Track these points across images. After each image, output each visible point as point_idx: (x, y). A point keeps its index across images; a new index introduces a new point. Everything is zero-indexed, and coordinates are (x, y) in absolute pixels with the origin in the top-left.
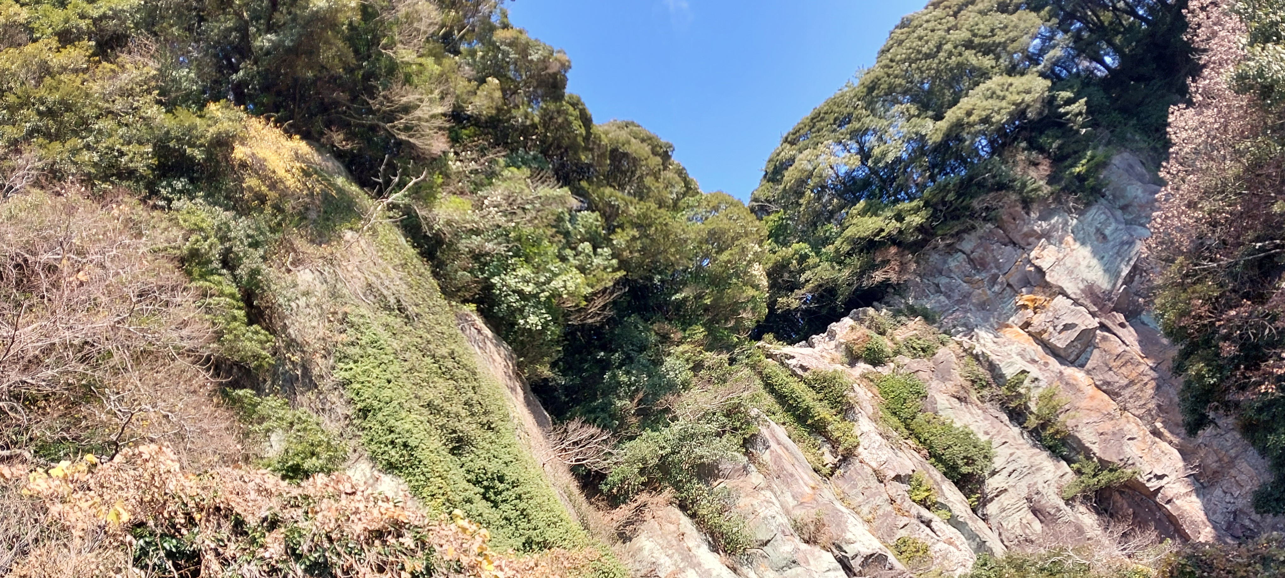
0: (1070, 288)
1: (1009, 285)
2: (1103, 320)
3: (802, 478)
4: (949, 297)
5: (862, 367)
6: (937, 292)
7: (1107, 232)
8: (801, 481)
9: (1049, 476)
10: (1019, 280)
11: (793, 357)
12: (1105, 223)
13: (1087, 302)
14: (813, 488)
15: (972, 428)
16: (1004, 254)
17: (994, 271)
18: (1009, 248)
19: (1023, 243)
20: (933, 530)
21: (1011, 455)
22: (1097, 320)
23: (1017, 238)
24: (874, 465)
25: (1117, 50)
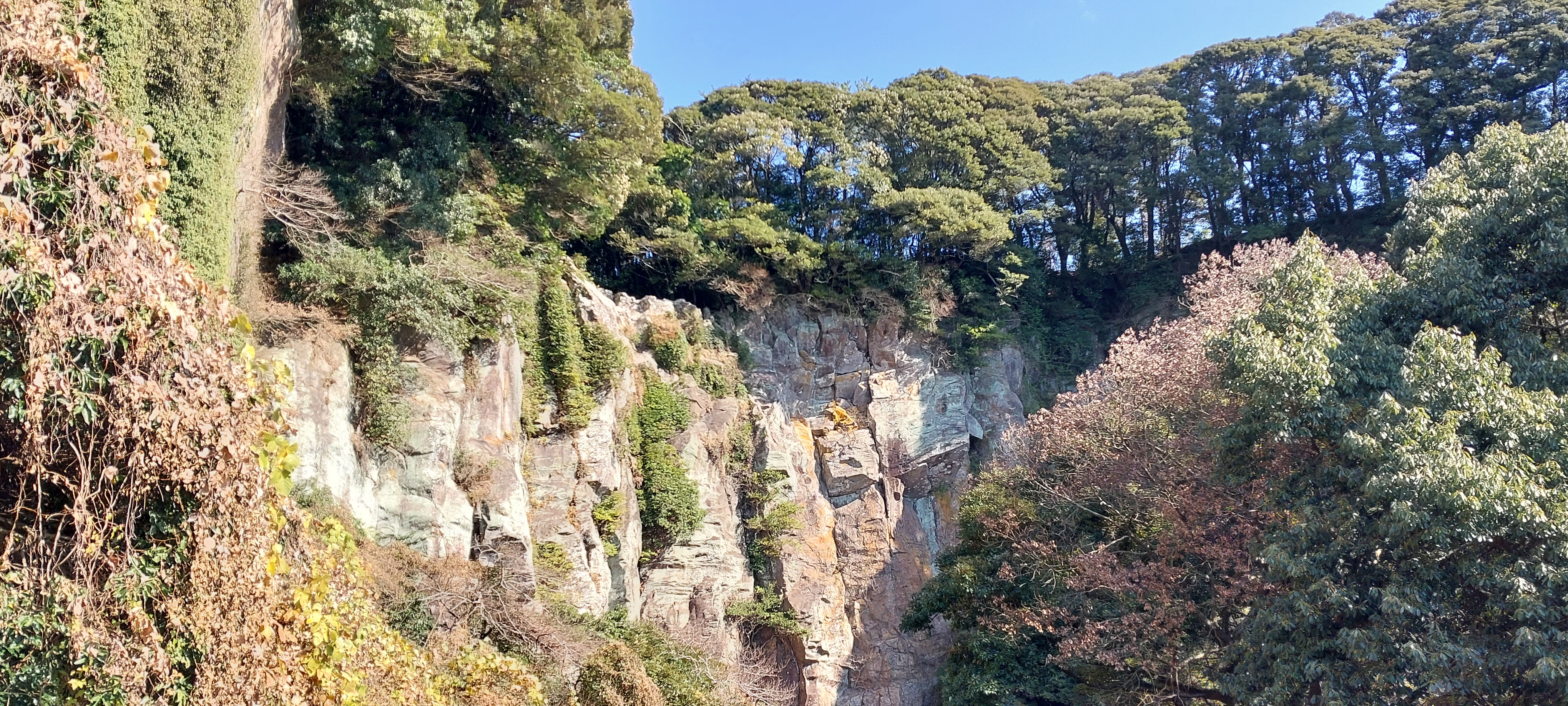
0: (882, 431)
1: (833, 387)
2: (885, 479)
3: (503, 418)
4: (775, 356)
5: (647, 359)
6: (769, 343)
7: (950, 406)
8: (499, 421)
9: (731, 582)
10: (846, 390)
11: (590, 298)
12: (955, 398)
13: (885, 454)
14: (506, 436)
15: (701, 489)
16: (853, 357)
17: (832, 364)
18: (860, 354)
19: (875, 359)
20: (588, 556)
21: (714, 538)
22: (881, 475)
23: (874, 351)
24: (584, 457)
25: (1083, 259)
